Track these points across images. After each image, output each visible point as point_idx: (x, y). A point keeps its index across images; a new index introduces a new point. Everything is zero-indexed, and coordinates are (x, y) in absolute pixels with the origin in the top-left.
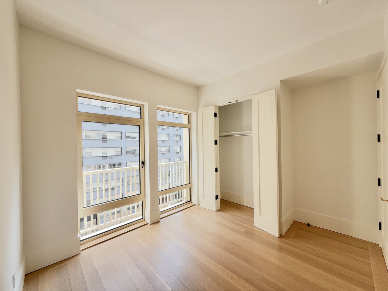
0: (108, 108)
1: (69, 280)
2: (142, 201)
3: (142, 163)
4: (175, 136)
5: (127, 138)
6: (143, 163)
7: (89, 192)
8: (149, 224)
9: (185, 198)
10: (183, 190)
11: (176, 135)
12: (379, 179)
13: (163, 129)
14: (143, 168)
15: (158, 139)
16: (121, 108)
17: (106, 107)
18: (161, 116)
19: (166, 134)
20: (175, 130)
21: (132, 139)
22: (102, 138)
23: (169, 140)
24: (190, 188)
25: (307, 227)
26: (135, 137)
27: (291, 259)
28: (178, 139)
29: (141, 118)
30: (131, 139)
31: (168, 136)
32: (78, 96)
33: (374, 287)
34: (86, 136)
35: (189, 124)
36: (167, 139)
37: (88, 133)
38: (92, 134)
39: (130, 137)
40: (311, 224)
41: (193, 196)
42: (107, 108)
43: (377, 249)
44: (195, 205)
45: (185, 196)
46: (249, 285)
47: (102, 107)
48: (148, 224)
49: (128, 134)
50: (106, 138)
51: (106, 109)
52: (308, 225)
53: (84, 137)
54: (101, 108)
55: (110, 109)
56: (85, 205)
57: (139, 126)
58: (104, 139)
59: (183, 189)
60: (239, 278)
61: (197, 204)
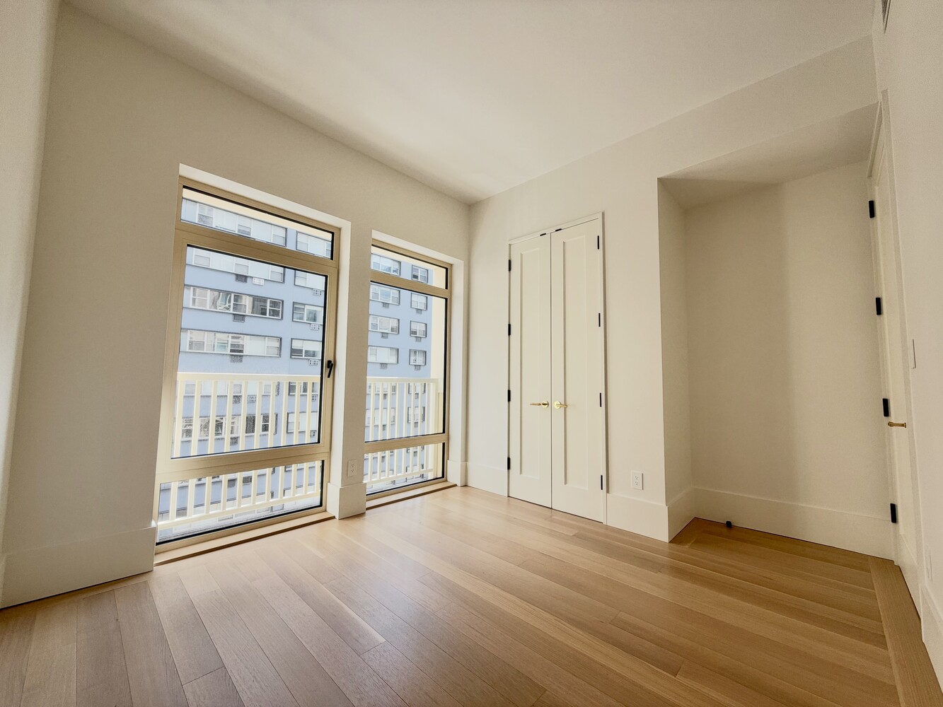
0: (252, 277)
1: (117, 620)
2: (323, 461)
3: (328, 367)
4: (412, 354)
5: (295, 352)
6: (331, 365)
7: (187, 487)
8: (337, 517)
9: (431, 470)
10: (425, 446)
11: (415, 352)
12: (884, 400)
13: (384, 335)
14: (329, 377)
15: (371, 359)
16: (284, 281)
17: (246, 277)
18: (381, 305)
19: (391, 348)
20: (414, 338)
21: (305, 356)
22: (232, 351)
23: (398, 362)
24: (444, 444)
25: (725, 530)
26: (314, 352)
27: (687, 584)
28: (420, 360)
29: (332, 259)
30: (303, 357)
31: (395, 352)
32: (184, 187)
33: (884, 636)
34: (191, 343)
35: (447, 288)
36: (393, 360)
37: (197, 336)
38: (207, 339)
39: (301, 351)
40: (734, 523)
41: (450, 464)
42: (248, 279)
43: (891, 570)
44: (456, 485)
45: (431, 466)
46: (581, 632)
47: (237, 275)
48: (334, 518)
49: (296, 345)
50: (241, 351)
51: (246, 281)
52: (729, 524)
53: (185, 346)
54: (234, 277)
55: (256, 281)
56: (177, 453)
57: (326, 277)
58: (237, 353)
59: (427, 443)
60: (556, 618)
61: (459, 484)
